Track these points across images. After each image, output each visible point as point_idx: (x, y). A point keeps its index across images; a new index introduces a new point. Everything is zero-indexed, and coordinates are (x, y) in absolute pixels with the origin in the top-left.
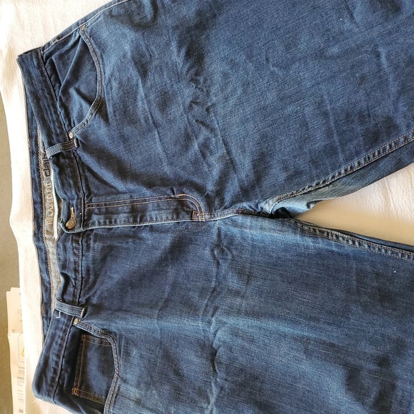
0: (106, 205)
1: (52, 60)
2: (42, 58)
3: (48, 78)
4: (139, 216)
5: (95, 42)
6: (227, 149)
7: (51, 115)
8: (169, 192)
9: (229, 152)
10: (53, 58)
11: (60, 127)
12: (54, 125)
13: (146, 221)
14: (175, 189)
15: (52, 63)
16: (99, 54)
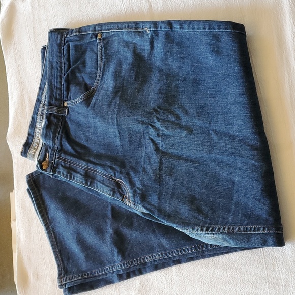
0: (70, 162)
1: (69, 44)
2: (64, 40)
3: (63, 56)
4: (90, 180)
5: (105, 51)
6: (160, 167)
7: (57, 83)
8: (113, 174)
9: (160, 170)
10: (70, 43)
11: (60, 95)
12: (57, 91)
13: (94, 186)
14: (117, 174)
15: (69, 47)
16: (103, 61)
